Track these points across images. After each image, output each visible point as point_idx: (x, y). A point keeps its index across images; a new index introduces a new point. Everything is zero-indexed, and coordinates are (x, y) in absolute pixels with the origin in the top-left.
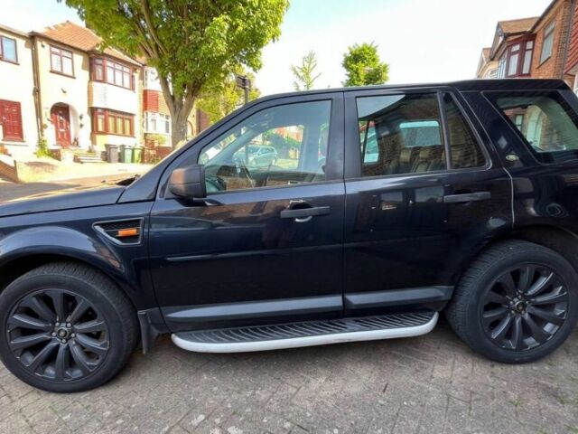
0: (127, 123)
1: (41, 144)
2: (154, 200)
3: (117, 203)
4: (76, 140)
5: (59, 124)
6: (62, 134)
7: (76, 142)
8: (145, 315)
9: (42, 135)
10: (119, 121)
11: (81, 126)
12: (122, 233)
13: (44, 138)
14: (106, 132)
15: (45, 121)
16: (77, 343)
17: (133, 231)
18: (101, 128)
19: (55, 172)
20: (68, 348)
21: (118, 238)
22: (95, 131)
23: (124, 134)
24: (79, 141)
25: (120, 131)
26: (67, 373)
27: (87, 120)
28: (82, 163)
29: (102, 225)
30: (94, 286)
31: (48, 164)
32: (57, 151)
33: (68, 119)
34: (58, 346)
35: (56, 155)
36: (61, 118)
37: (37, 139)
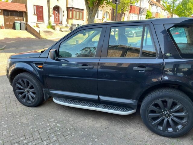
0: (81, 14)
1: (49, 24)
2: (47, 58)
3: (39, 58)
4: (61, 22)
5: (56, 15)
6: (57, 19)
7: (61, 23)
8: (45, 90)
9: (50, 20)
10: (78, 13)
11: (63, 15)
12: (39, 66)
13: (50, 21)
14: (72, 18)
15: (51, 14)
16: (30, 94)
17: (41, 66)
18: (70, 17)
19: (52, 35)
20: (28, 95)
21: (38, 68)
22: (68, 18)
23: (79, 19)
24: (62, 22)
25: (78, 18)
26: (28, 101)
27: (65, 13)
28: (62, 31)
29: (35, 64)
30: (33, 80)
31: (51, 32)
32: (54, 26)
33: (59, 13)
34: (26, 94)
35: (53, 28)
36: (56, 12)
37: (48, 21)
